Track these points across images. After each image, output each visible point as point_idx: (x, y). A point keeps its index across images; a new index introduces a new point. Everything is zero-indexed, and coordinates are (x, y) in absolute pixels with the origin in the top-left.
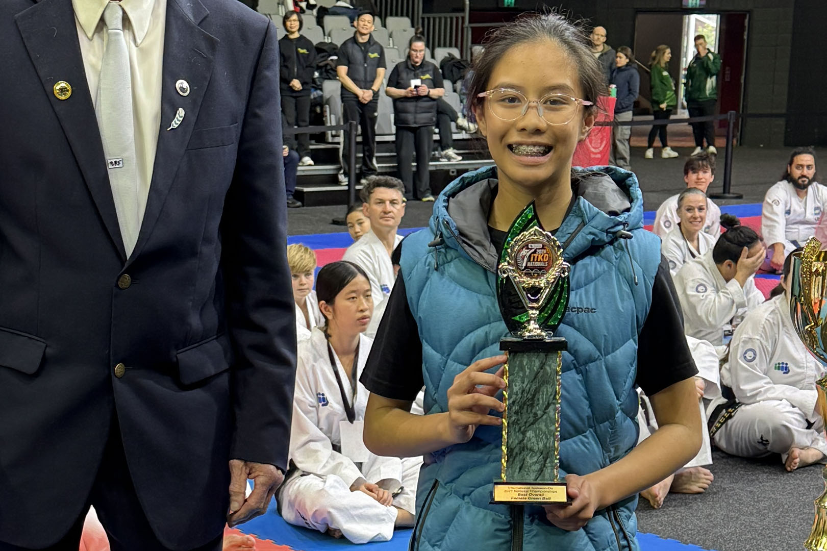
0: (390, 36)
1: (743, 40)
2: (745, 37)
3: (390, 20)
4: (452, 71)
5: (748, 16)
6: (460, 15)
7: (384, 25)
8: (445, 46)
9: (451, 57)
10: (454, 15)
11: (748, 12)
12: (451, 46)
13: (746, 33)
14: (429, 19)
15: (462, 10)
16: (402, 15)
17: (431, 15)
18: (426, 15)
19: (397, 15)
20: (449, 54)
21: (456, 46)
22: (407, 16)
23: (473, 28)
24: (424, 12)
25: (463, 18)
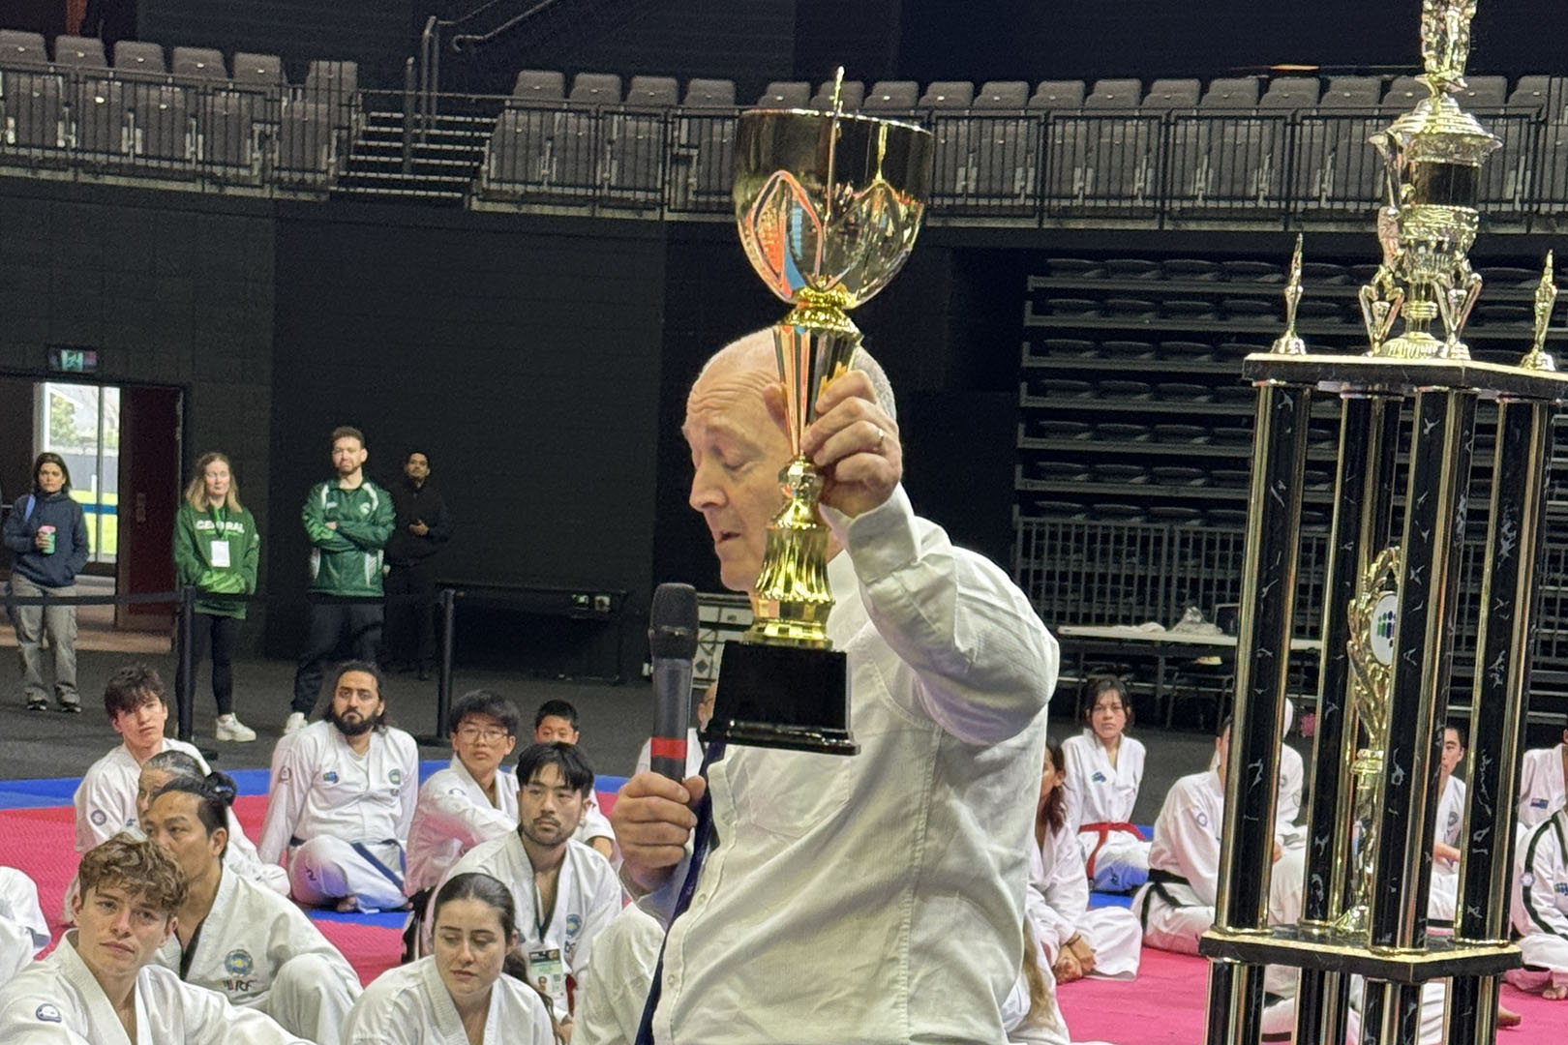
2: (179, 437)
5: (182, 395)
11: (184, 388)
13: (179, 429)
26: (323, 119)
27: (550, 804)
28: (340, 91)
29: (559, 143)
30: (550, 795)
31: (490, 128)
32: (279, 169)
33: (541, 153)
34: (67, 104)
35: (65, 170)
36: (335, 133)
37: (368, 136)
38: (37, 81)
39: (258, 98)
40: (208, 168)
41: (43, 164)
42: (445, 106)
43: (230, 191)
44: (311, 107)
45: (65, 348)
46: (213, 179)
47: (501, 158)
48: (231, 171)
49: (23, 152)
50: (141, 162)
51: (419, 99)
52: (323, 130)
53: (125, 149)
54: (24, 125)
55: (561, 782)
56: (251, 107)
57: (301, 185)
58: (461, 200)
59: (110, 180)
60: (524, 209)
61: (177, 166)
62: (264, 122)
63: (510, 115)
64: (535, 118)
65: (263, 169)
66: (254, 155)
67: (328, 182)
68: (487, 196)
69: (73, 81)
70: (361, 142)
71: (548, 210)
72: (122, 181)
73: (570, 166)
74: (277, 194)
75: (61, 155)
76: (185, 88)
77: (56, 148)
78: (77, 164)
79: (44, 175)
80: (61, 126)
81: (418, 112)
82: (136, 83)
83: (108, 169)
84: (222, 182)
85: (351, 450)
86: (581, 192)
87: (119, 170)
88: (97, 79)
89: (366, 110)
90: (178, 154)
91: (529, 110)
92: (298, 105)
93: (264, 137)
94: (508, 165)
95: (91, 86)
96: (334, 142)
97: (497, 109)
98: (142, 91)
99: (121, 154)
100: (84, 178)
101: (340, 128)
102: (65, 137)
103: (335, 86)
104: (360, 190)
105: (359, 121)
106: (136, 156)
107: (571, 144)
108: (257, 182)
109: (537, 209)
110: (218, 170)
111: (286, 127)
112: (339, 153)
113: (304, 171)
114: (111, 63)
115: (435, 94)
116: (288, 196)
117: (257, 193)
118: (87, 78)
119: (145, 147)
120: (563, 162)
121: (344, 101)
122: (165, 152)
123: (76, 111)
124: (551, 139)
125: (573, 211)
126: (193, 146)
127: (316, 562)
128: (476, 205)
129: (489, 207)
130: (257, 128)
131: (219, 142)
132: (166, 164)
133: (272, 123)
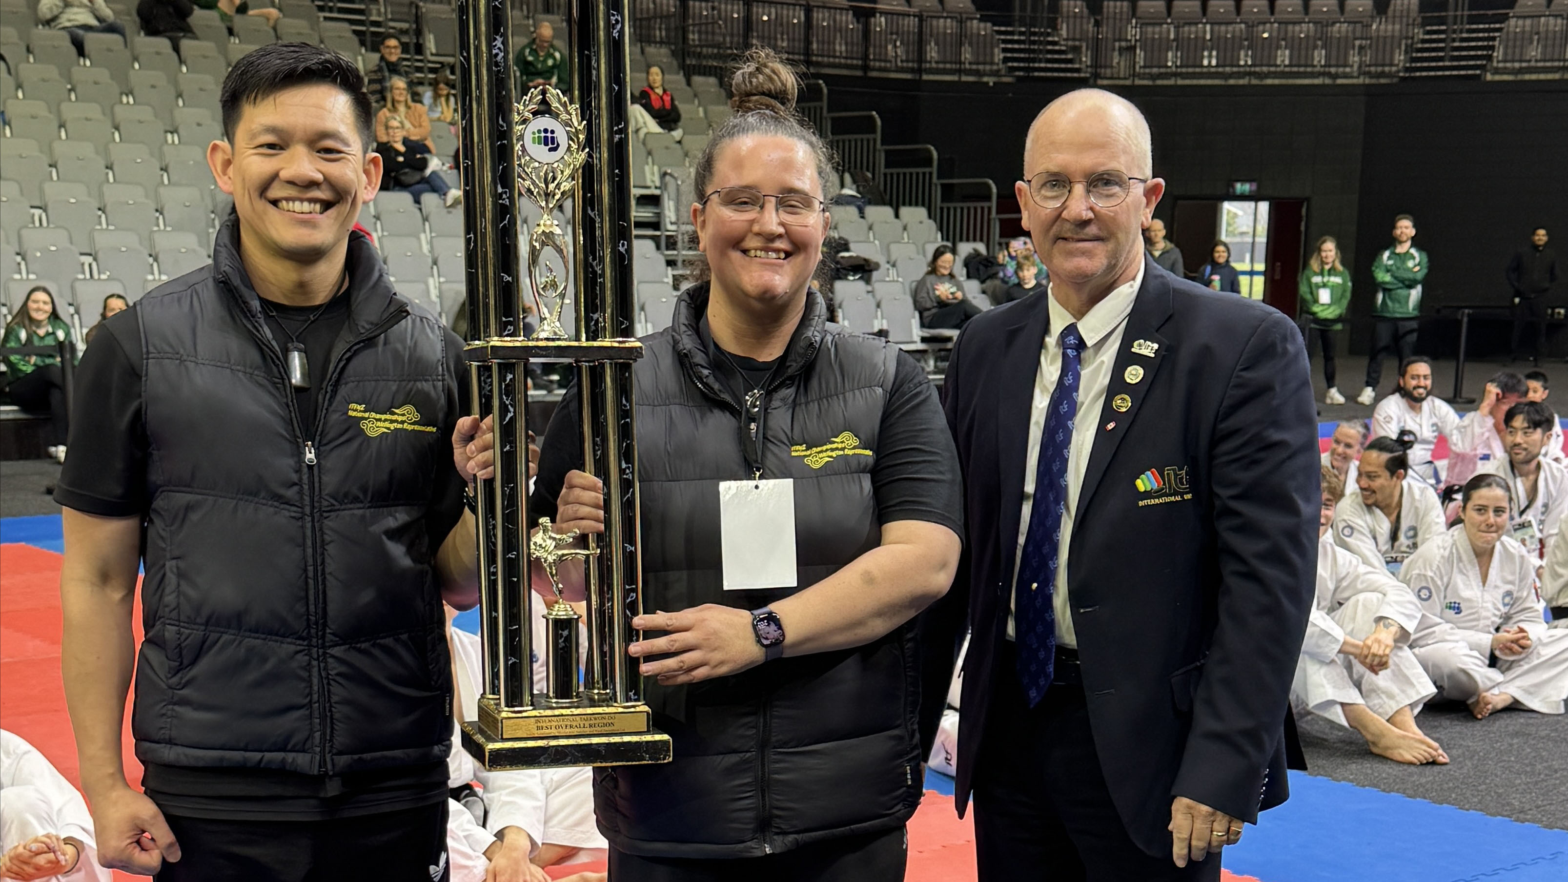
0: (905, 228)
1: (1300, 232)
2: (1303, 228)
3: (904, 211)
4: (978, 270)
5: (1305, 205)
6: (986, 205)
7: (897, 216)
8: (968, 240)
9: (977, 253)
10: (979, 205)
11: (1308, 199)
12: (975, 240)
13: (1303, 224)
14: (948, 209)
15: (988, 198)
16: (917, 205)
17: (952, 205)
18: (945, 205)
19: (910, 205)
20: (975, 250)
21: (981, 240)
22: (923, 205)
23: (1001, 220)
24: (943, 201)
25: (990, 209)
26: (1397, 34)
27: (1519, 438)
28: (1408, 16)
29: (1543, 35)
30: (1520, 433)
31: (1499, 30)
32: (1369, 66)
33: (1531, 42)
34: (1246, 40)
35: (1243, 78)
36: (1404, 42)
37: (1424, 41)
38: (1230, 28)
39: (1359, 26)
40: (1327, 69)
41: (1231, 75)
42: (1472, 20)
43: (1340, 81)
44: (1390, 27)
45: (1238, 181)
46: (1329, 75)
47: (1506, 48)
48: (1341, 70)
49: (1220, 69)
50: (1287, 69)
51: (1456, 17)
52: (1396, 41)
53: (1279, 62)
54: (1222, 54)
55: (1526, 425)
56: (1354, 31)
57: (1382, 75)
58: (1479, 76)
59: (1269, 81)
60: (1520, 77)
61: (1309, 69)
62: (1362, 39)
63: (1513, 22)
64: (1528, 22)
65: (1360, 67)
66: (1354, 59)
67: (1398, 71)
68: (1497, 71)
69: (1250, 26)
70: (1420, 46)
71: (1534, 77)
72: (1277, 82)
73: (1549, 50)
74: (1367, 81)
75: (1242, 69)
76: (1315, 23)
77: (1240, 66)
78: (1250, 74)
79: (1232, 82)
80: (1242, 53)
81: (1455, 24)
82: (1287, 23)
83: (1268, 75)
84: (1335, 76)
85: (1406, 228)
86: (1556, 64)
87: (1275, 75)
88: (1265, 23)
89: (1423, 25)
90: (1309, 62)
91: (1525, 17)
92: (1382, 27)
93: (1361, 48)
94: (1510, 51)
95: (1261, 28)
96: (1403, 48)
97: (1505, 18)
98: (1290, 27)
99: (1277, 66)
100: (1255, 82)
101: (1407, 38)
102: (1245, 59)
103: (1405, 13)
104: (1418, 74)
105: (1419, 34)
106: (1285, 66)
107: (1550, 35)
108: (1355, 74)
109: (1527, 77)
110: (1333, 70)
111: (1374, 41)
112: (1406, 52)
113: (1383, 65)
114: (1272, 12)
115: (1466, 13)
116: (1374, 81)
117: (1355, 81)
118: (1259, 23)
119: (1291, 59)
120: (1545, 47)
121: (1411, 21)
122: (1303, 62)
123: (1253, 42)
124: (1538, 33)
125: (1550, 76)
126: (1319, 57)
127: (1380, 297)
128: (1489, 77)
129: (1497, 78)
130: (1357, 43)
131: (1334, 53)
132: (1302, 69)
133: (1366, 39)
